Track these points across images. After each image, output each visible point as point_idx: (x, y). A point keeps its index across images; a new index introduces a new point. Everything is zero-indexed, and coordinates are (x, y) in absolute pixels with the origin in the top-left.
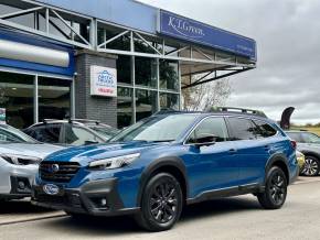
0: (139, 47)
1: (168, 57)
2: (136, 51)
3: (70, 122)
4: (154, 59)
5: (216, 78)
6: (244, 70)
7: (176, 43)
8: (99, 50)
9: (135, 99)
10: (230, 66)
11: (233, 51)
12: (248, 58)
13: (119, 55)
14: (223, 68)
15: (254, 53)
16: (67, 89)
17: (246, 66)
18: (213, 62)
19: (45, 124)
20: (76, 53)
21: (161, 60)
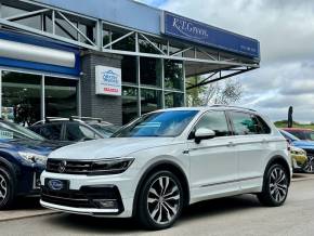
0: (143, 49)
1: (172, 57)
2: (141, 51)
4: (159, 59)
5: (221, 78)
6: (248, 70)
7: (180, 43)
8: (105, 50)
9: (140, 99)
11: (236, 51)
12: (252, 58)
14: (227, 68)
15: (257, 54)
16: (74, 89)
17: (250, 66)
18: (216, 62)
20: (82, 54)
21: (166, 60)
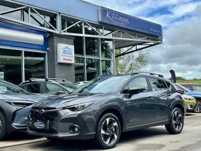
0: (87, 32)
1: (106, 37)
3: (47, 80)
4: (97, 39)
5: (137, 50)
6: (154, 45)
7: (111, 28)
8: (63, 33)
9: (86, 64)
10: (145, 42)
11: (147, 32)
12: (157, 37)
13: (75, 36)
14: (141, 44)
15: (161, 34)
16: (42, 59)
17: (156, 42)
18: (135, 40)
19: (30, 81)
20: (47, 36)
21: (102, 39)
